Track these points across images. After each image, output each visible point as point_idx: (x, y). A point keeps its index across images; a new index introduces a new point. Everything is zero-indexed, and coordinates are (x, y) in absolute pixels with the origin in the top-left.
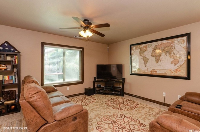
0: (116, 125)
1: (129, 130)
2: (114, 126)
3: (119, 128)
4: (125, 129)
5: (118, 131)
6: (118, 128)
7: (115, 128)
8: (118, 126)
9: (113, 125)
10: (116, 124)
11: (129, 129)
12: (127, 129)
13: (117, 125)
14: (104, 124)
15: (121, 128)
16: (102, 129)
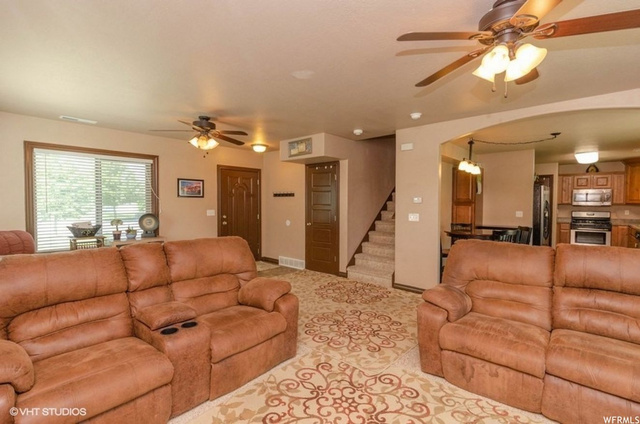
0: (365, 411)
1: (325, 395)
2: (369, 403)
3: (353, 398)
4: (335, 399)
5: (354, 391)
6: (357, 399)
7: (365, 399)
8: (356, 407)
9: (375, 409)
10: (364, 415)
11: (322, 401)
12: (330, 397)
13: (360, 408)
14: (403, 407)
15: (346, 401)
16: (401, 392)
